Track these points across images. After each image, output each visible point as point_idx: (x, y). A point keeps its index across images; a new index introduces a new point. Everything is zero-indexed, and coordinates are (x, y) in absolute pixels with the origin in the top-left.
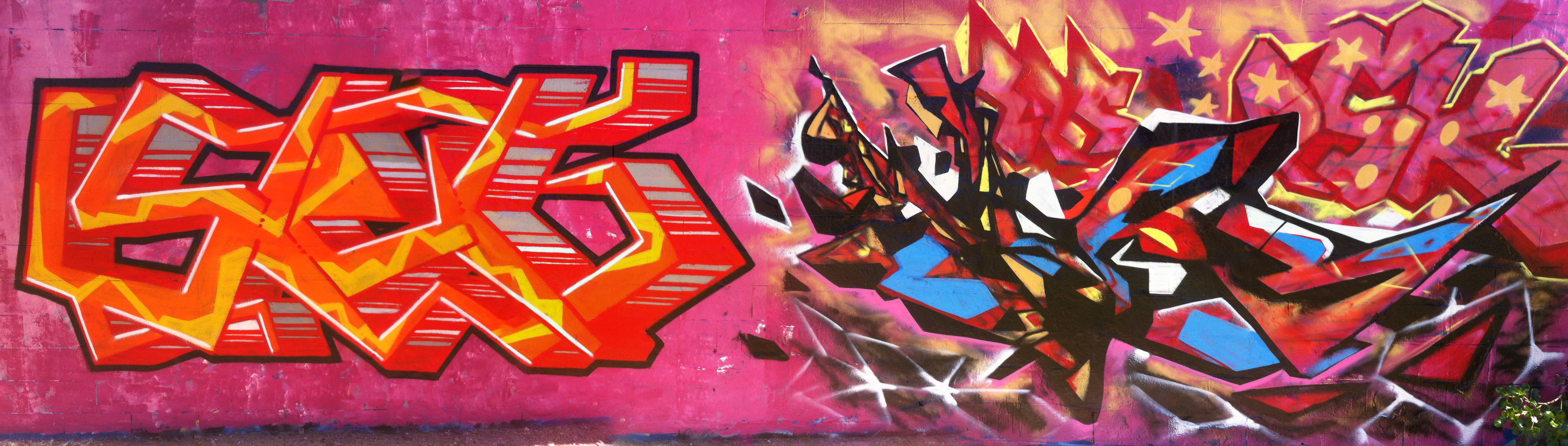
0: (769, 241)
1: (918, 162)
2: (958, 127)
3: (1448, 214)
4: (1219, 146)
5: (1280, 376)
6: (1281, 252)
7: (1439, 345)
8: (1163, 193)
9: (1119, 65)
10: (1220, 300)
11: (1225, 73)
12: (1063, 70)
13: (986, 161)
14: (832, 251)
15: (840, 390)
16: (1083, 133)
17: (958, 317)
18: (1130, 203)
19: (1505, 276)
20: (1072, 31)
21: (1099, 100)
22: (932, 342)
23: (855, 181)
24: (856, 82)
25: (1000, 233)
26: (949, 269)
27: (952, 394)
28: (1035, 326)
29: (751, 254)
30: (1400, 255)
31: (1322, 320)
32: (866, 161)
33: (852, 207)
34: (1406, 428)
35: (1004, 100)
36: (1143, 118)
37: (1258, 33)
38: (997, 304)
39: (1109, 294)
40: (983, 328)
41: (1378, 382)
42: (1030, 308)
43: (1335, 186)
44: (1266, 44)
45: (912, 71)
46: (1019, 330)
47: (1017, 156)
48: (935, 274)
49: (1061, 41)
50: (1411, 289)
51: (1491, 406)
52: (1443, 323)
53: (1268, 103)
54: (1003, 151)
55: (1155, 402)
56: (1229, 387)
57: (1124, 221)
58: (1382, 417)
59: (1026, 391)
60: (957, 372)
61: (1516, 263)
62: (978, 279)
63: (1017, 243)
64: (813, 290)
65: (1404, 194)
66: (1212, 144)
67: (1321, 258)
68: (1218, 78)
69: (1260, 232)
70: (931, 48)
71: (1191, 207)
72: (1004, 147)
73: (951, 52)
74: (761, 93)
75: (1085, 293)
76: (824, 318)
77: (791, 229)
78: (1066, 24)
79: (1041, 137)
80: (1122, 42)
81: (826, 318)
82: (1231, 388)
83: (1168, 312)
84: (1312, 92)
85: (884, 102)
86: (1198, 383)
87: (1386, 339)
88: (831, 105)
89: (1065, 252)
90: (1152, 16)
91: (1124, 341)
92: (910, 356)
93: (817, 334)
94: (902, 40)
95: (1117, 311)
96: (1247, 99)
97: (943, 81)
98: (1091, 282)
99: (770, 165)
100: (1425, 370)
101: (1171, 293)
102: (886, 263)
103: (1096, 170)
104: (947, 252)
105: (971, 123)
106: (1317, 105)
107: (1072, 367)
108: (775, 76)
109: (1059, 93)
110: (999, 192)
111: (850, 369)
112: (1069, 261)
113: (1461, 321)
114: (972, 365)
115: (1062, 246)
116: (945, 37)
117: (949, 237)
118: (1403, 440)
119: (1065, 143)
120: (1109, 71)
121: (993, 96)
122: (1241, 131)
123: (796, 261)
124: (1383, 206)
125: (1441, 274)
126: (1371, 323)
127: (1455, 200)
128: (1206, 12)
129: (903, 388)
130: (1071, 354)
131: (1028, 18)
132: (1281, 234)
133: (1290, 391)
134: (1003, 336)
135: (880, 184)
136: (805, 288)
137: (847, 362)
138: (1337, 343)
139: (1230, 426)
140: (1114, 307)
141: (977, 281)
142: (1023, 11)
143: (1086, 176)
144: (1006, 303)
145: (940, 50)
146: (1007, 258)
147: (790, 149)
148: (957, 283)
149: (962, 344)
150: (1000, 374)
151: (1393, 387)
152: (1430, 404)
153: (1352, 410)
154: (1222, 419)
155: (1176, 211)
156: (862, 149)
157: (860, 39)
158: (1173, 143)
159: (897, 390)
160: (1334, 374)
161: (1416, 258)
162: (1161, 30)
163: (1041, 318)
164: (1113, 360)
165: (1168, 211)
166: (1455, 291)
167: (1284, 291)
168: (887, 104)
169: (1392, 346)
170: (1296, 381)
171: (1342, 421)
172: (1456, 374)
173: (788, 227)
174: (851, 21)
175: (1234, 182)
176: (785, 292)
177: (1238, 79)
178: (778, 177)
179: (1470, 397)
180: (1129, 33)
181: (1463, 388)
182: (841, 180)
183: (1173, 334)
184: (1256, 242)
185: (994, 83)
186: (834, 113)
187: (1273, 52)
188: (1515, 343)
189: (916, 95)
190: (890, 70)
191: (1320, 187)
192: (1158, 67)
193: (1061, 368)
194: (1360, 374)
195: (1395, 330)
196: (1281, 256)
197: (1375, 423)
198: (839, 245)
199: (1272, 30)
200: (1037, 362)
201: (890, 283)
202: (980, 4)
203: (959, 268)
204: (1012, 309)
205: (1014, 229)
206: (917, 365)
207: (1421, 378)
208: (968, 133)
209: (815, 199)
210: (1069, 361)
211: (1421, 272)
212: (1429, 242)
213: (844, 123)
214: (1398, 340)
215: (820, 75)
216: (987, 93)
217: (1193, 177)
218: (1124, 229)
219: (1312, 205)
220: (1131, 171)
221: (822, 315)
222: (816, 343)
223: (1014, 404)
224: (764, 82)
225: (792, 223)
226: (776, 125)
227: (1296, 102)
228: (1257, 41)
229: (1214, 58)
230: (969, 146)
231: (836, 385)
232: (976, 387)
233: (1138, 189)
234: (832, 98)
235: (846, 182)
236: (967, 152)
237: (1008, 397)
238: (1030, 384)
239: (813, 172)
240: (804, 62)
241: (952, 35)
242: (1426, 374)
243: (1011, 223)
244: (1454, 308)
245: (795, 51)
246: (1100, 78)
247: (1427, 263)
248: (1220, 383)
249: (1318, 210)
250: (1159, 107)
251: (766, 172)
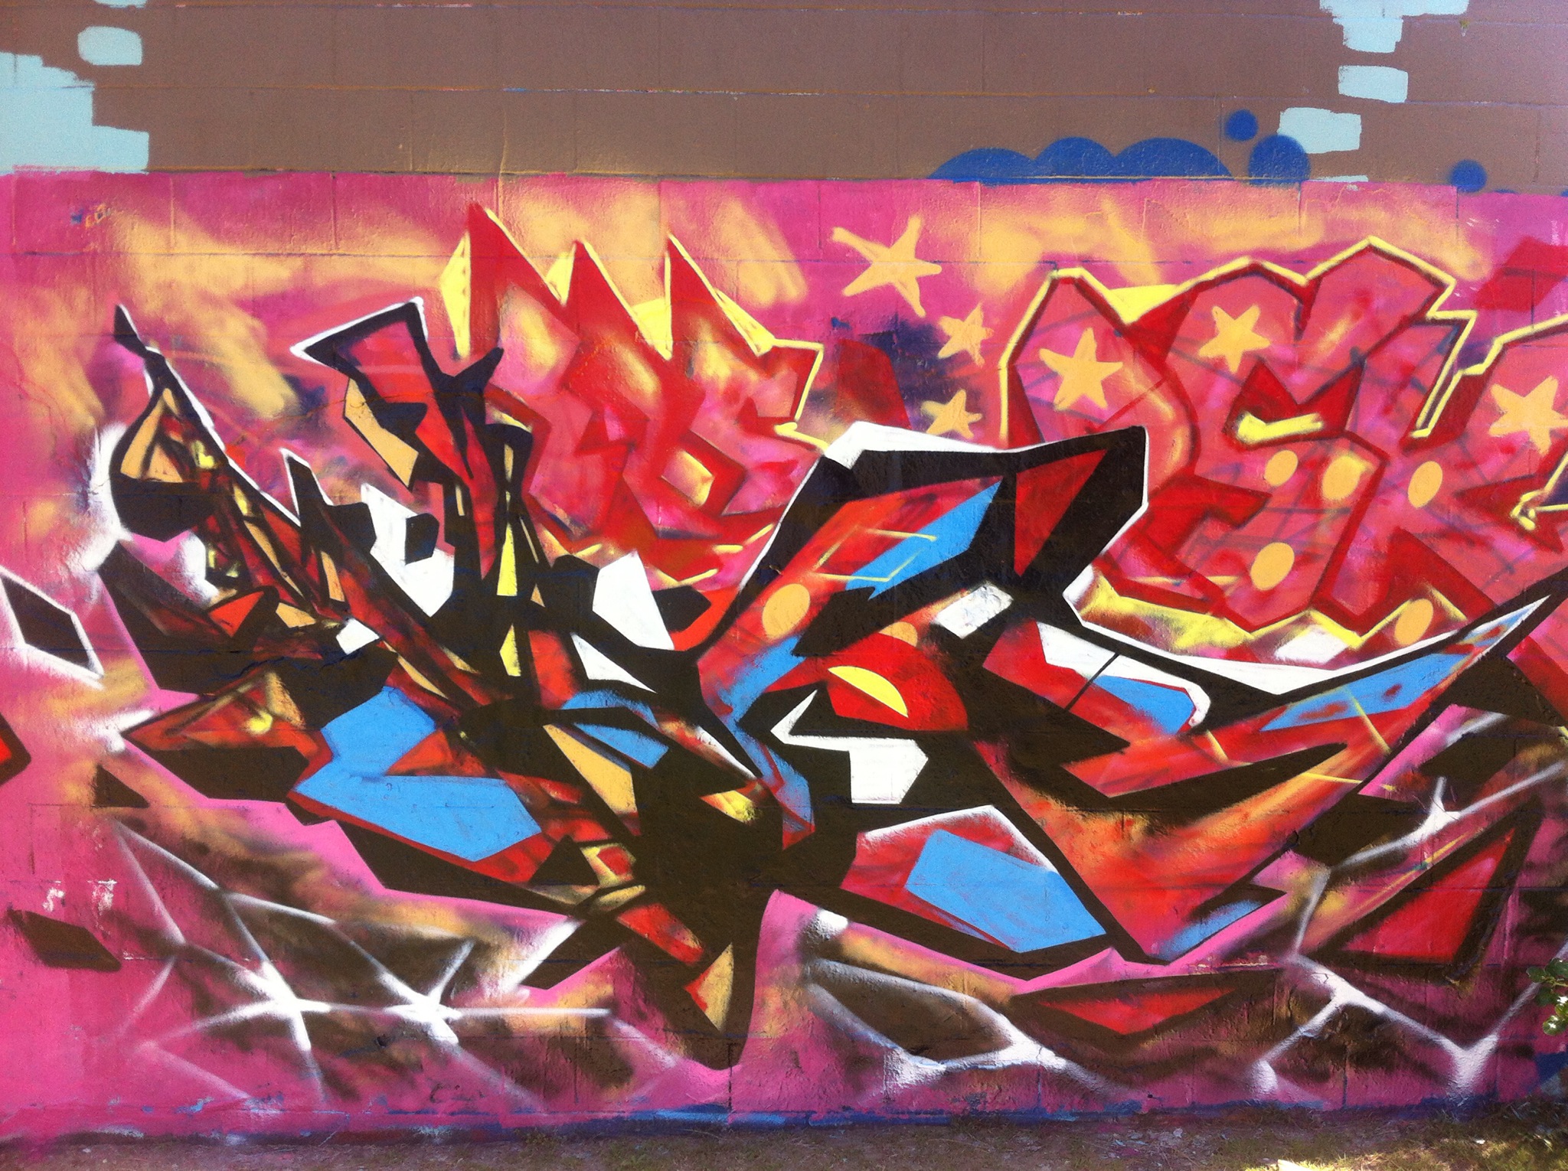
0: (58, 707)
1: (371, 537)
2: (452, 464)
3: (1426, 636)
4: (985, 498)
5: (1105, 960)
6: (1108, 713)
7: (1412, 892)
8: (874, 595)
9: (778, 334)
10: (989, 810)
11: (991, 349)
12: (664, 347)
13: (509, 533)
14: (193, 724)
15: (213, 1015)
16: (706, 473)
17: (457, 858)
18: (806, 616)
19: (1532, 755)
20: (680, 267)
21: (737, 408)
22: (404, 910)
23: (233, 574)
24: (216, 360)
25: (541, 682)
26: (437, 758)
27: (447, 1021)
28: (616, 873)
29: (19, 733)
30: (1336, 716)
31: (1188, 847)
32: (253, 530)
33: (230, 632)
34: (1351, 1056)
35: (540, 407)
36: (830, 441)
37: (1057, 268)
38: (538, 829)
39: (768, 804)
40: (508, 880)
41: (1296, 968)
42: (605, 836)
43: (1213, 585)
44: (1073, 288)
45: (355, 351)
46: (584, 884)
47: (573, 521)
48: (408, 767)
49: (659, 288)
50: (1360, 782)
51: (1512, 1009)
52: (1419, 849)
53: (1081, 410)
54: (545, 511)
55: (857, 1019)
56: (1005, 986)
57: (796, 652)
58: (1305, 1038)
59: (602, 1012)
60: (457, 973)
61: (1553, 728)
62: (497, 777)
63: (577, 702)
64: (153, 804)
65: (1345, 599)
66: (971, 493)
67: (1187, 723)
68: (978, 360)
69: (1068, 676)
70: (393, 303)
71: (932, 622)
72: (546, 504)
73: (435, 311)
74: (19, 386)
75: (719, 804)
76: (177, 864)
77: (102, 680)
78: (667, 254)
79: (622, 484)
80: (780, 289)
81: (182, 863)
82: (1010, 987)
83: (885, 835)
84: (1171, 387)
85: (280, 404)
86: (943, 979)
87: (1309, 884)
88: (167, 410)
89: (675, 718)
90: (841, 235)
91: (798, 896)
92: (358, 940)
93: (163, 898)
94: (334, 287)
95: (786, 842)
96: (1037, 401)
97: (418, 370)
98: (731, 780)
99: (48, 539)
100: (1387, 942)
101: (897, 801)
102: (305, 746)
103: (736, 548)
104: (432, 722)
105: (477, 457)
106: (1182, 411)
107: (695, 960)
108: (46, 349)
109: (655, 393)
110: (537, 597)
111: (233, 971)
112: (684, 737)
113: (1454, 843)
114: (488, 958)
115: (666, 707)
116: (421, 282)
117: (435, 690)
118: (1345, 1082)
119: (672, 495)
120: (757, 346)
121: (522, 399)
122: (1030, 466)
123: (119, 744)
124: (1304, 622)
125: (1415, 753)
126: (1284, 850)
127: (1439, 609)
128: (949, 227)
129: (344, 1009)
130: (694, 932)
131: (589, 240)
132: (1109, 678)
133: (1124, 989)
134: (550, 896)
135: (288, 579)
136: (138, 801)
137: (227, 956)
138: (1219, 892)
139: (1007, 1064)
140: (781, 833)
141: (495, 781)
142: (578, 227)
143: (716, 562)
144: (556, 827)
145: (411, 309)
146: (554, 733)
147: (87, 505)
148: (451, 785)
149: (466, 915)
150: (545, 977)
151: (1326, 977)
152: (1395, 1009)
153: (1246, 1026)
154: (990, 1051)
155: (902, 631)
156: (243, 505)
157: (246, 286)
158: (893, 491)
159: (332, 1013)
160: (1211, 955)
161: (1368, 722)
162: (860, 264)
163: (630, 858)
164: (776, 935)
165: (887, 631)
166: (1441, 783)
167: (1114, 792)
168: (286, 408)
169: (1323, 897)
170: (1137, 970)
171: (1227, 1048)
172: (1445, 948)
173: (96, 676)
174: (227, 249)
175: (1019, 570)
176: (95, 810)
177: (1020, 362)
178: (67, 567)
179: (1472, 991)
180: (796, 269)
181: (1458, 975)
182: (203, 573)
183: (897, 878)
184: (1058, 696)
185: (524, 374)
186: (174, 428)
187: (1089, 307)
188: (1553, 883)
189: (364, 400)
190: (309, 350)
191: (1183, 587)
192: (856, 339)
193: (673, 962)
194: (1263, 952)
195: (1329, 865)
196: (1108, 721)
197: (1291, 1049)
198: (207, 710)
199: (1086, 262)
200: (621, 950)
201: (314, 787)
202: (491, 215)
203: (457, 756)
204: (567, 839)
205: (570, 671)
206: (374, 961)
207: (1378, 957)
208: (471, 477)
209: (148, 613)
210: (689, 948)
211: (1378, 749)
212: (1393, 691)
213: (197, 450)
214: (1333, 883)
215: (138, 348)
216: (508, 395)
217: (935, 560)
218: (798, 670)
219: (1167, 622)
220: (807, 550)
221: (173, 857)
222: (161, 916)
223: (578, 1041)
224: (23, 362)
225: (104, 667)
226: (55, 454)
227: (1138, 406)
228: (1055, 284)
229: (969, 319)
230: (474, 502)
231: (205, 1005)
232: (495, 1004)
233: (824, 588)
234: (168, 395)
235: (213, 576)
236: (471, 516)
237: (564, 1023)
238: (610, 998)
239: (141, 554)
240: (104, 320)
241: (436, 277)
242: (1388, 949)
243: (564, 661)
244: (1439, 817)
245: (82, 295)
246: (738, 361)
247: (1387, 733)
248: (988, 976)
249: (1179, 631)
250: (861, 420)
251: (42, 555)
